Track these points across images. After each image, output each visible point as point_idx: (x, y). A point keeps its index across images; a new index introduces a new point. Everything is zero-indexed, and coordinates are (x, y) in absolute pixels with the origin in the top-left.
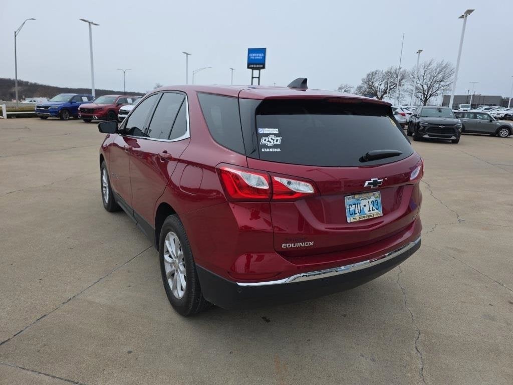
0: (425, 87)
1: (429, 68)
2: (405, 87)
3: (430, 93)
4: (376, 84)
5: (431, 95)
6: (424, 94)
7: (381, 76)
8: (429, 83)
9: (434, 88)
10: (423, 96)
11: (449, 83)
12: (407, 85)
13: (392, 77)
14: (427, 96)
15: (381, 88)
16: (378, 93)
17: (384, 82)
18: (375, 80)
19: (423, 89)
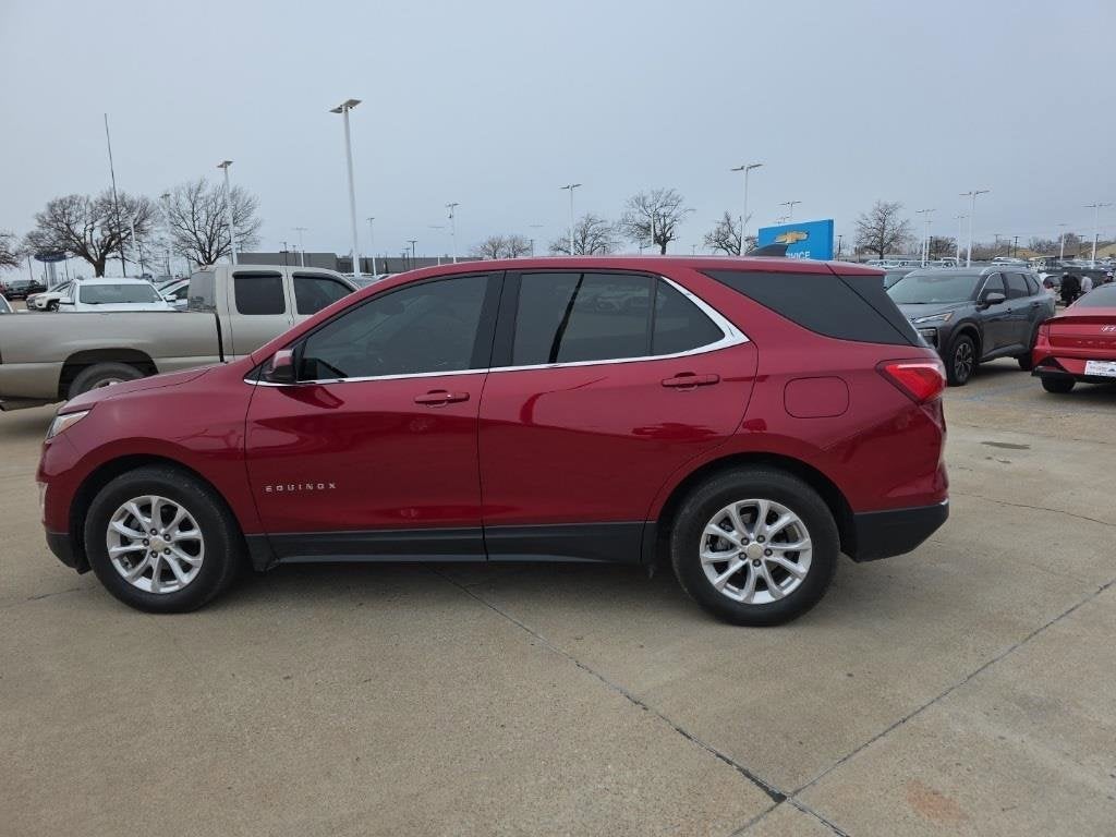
0: (203, 237)
1: (200, 195)
2: (155, 237)
3: (215, 247)
4: (79, 229)
5: (218, 254)
6: (203, 251)
7: (89, 210)
8: (209, 228)
9: (222, 239)
10: (200, 255)
11: (249, 228)
12: (159, 232)
13: (116, 212)
14: (210, 256)
15: (94, 239)
16: (91, 251)
17: (97, 224)
18: (73, 218)
19: (198, 239)
